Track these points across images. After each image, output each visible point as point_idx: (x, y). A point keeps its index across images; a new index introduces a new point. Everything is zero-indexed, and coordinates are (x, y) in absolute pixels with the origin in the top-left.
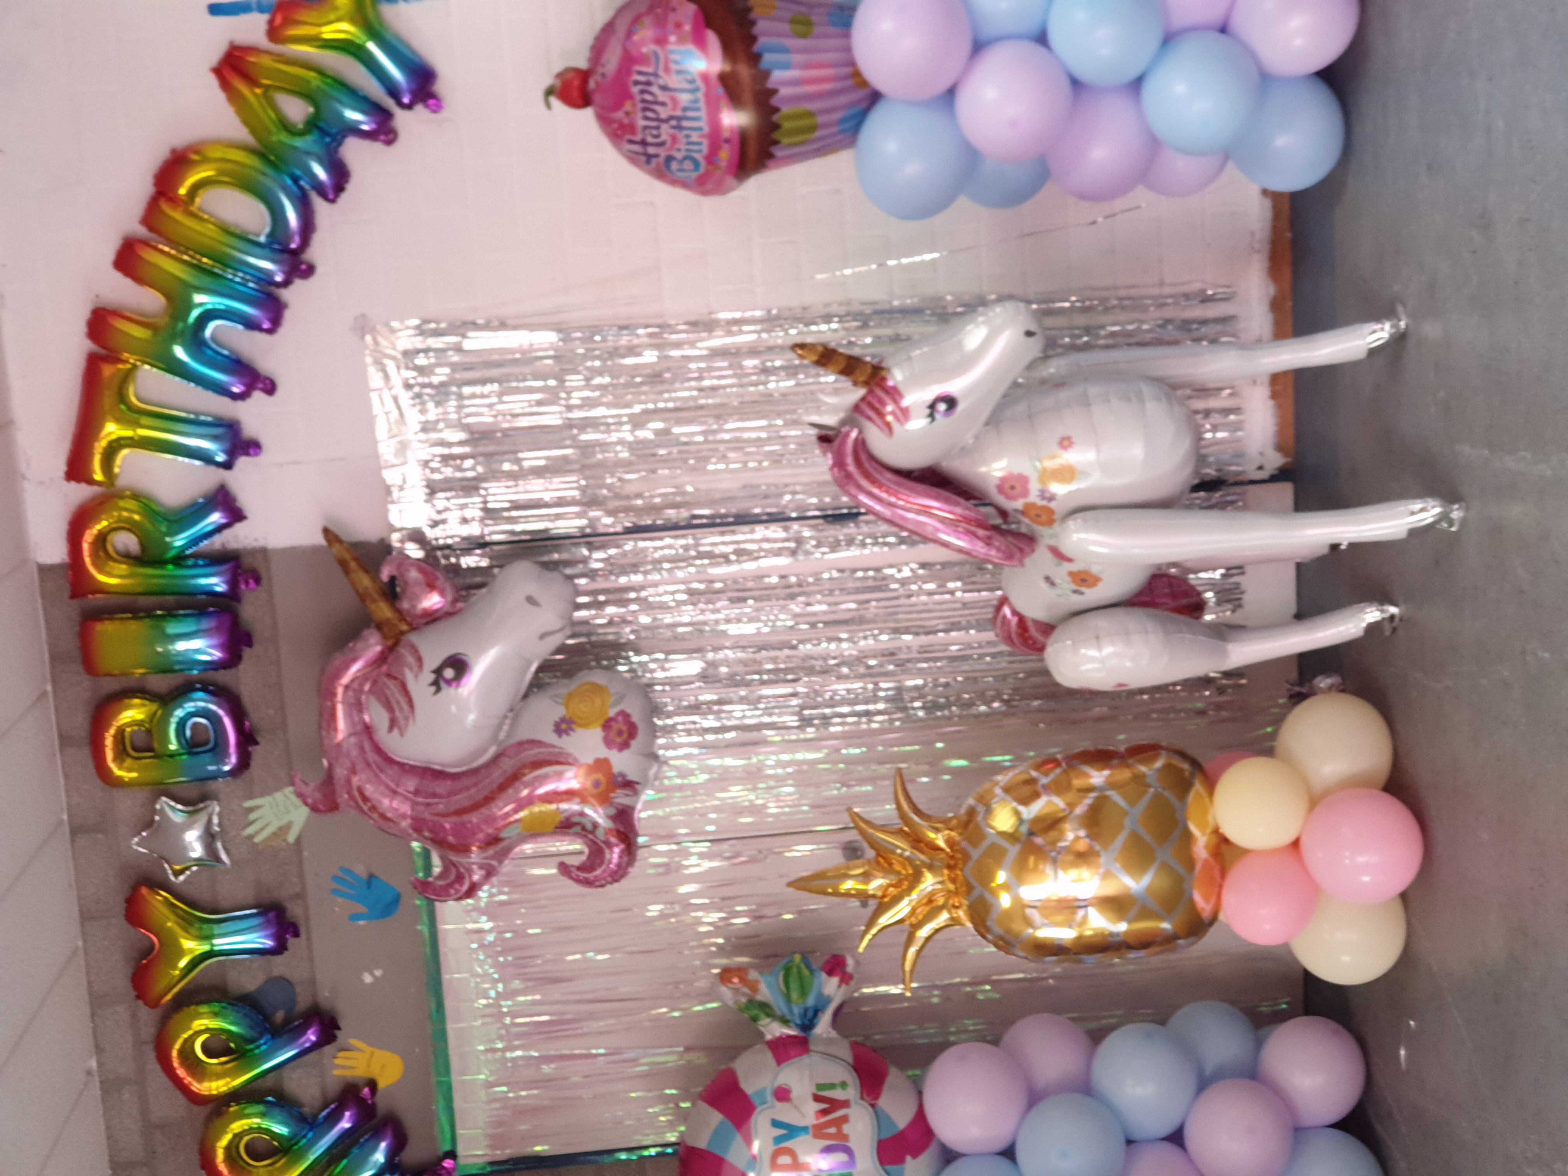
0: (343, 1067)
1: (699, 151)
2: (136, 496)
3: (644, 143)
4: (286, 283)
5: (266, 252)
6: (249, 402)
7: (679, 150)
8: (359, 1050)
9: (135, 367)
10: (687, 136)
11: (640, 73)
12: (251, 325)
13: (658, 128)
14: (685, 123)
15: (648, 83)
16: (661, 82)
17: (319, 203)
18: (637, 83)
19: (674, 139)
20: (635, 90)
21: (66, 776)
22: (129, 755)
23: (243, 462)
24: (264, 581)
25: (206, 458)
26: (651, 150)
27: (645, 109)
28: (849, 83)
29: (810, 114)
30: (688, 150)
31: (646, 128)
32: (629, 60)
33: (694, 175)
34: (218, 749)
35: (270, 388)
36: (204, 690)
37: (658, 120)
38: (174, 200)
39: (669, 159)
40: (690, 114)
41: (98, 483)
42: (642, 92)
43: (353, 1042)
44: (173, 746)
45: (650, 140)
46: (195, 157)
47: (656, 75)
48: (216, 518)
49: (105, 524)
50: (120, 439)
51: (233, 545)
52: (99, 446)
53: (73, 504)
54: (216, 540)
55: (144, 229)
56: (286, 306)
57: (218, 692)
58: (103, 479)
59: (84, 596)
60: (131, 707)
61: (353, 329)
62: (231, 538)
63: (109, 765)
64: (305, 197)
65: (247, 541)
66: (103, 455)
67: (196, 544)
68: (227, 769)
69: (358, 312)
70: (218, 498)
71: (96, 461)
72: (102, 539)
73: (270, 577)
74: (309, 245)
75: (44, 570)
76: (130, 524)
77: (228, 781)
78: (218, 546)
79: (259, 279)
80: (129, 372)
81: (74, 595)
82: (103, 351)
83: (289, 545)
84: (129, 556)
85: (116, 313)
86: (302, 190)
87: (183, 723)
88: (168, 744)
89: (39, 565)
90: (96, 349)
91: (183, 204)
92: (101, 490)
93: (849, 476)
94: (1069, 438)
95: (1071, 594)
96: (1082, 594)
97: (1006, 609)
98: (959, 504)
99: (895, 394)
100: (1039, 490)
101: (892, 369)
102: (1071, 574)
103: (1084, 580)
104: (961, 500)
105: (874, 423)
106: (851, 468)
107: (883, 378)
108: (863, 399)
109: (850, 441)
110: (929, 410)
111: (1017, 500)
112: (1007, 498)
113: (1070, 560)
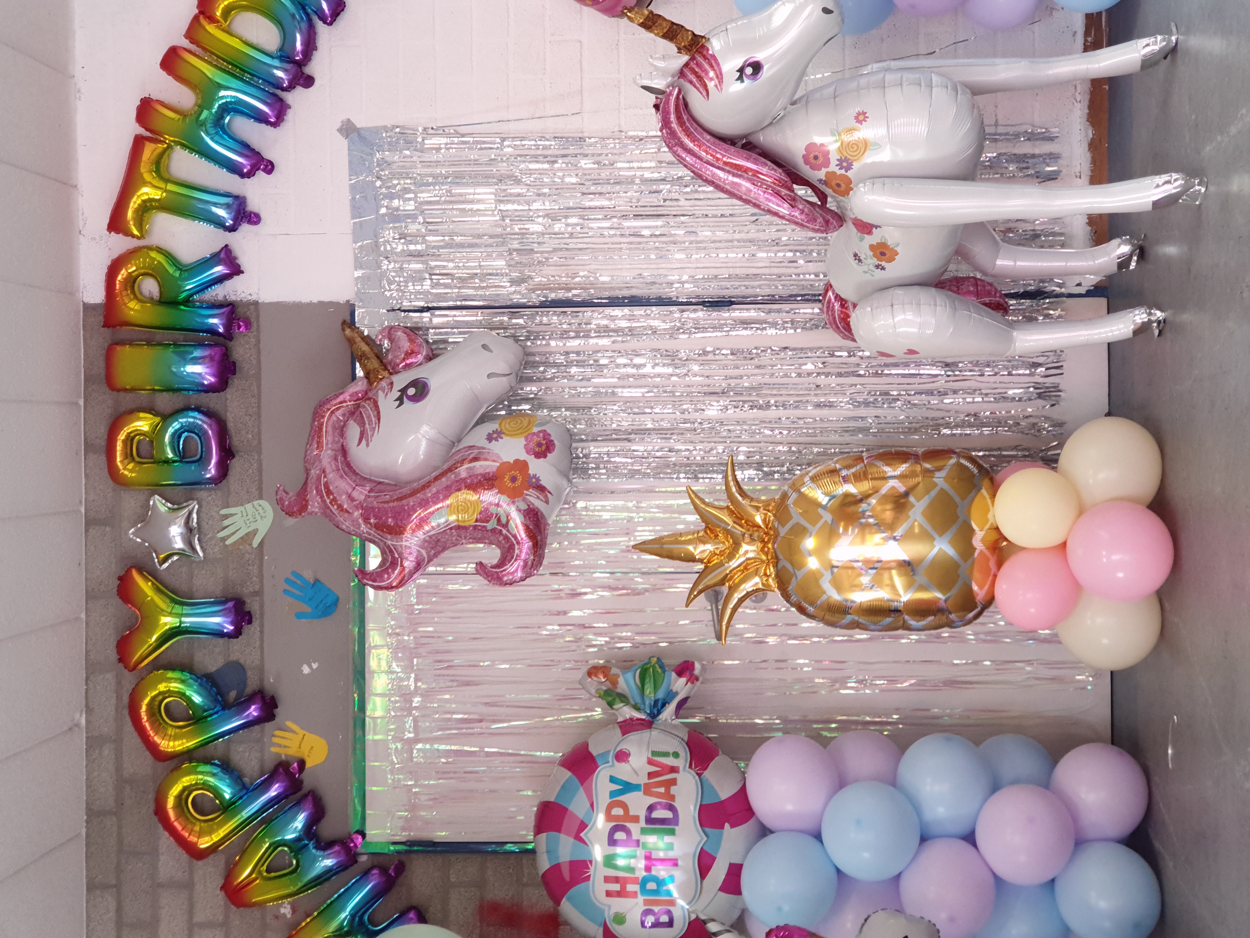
0: (280, 746)
2: (160, 250)
4: (291, 87)
5: (276, 63)
6: (254, 180)
8: (293, 732)
9: (169, 147)
12: (261, 118)
17: (320, 26)
21: (86, 476)
22: (133, 460)
23: (245, 228)
24: (254, 329)
25: (218, 223)
34: (203, 461)
35: (270, 168)
36: (198, 409)
38: (212, 19)
41: (133, 236)
43: (289, 724)
44: (170, 455)
48: (219, 269)
49: (134, 268)
50: (151, 200)
51: (233, 298)
52: (134, 203)
53: (115, 255)
54: (219, 292)
55: (187, 41)
56: (289, 107)
57: (208, 414)
58: (136, 232)
59: (114, 326)
60: (139, 419)
61: (340, 130)
62: (231, 292)
63: (117, 466)
64: (310, 20)
65: (243, 295)
66: (136, 211)
67: (202, 290)
68: (208, 476)
69: (344, 117)
70: (222, 255)
71: (130, 214)
72: (132, 282)
73: (258, 326)
74: (310, 60)
75: (88, 308)
76: (153, 269)
77: (210, 490)
78: (220, 298)
79: (270, 83)
80: (165, 150)
81: (106, 325)
82: (148, 134)
83: (276, 300)
84: (152, 299)
85: (158, 101)
86: (307, 15)
87: (177, 436)
88: (164, 452)
89: (84, 304)
90: (141, 131)
91: (218, 22)
92: (135, 243)
93: (673, 133)
94: (864, 113)
95: (874, 269)
96: (883, 268)
97: (830, 293)
98: (767, 165)
99: (713, 62)
100: (838, 160)
101: (711, 40)
102: (872, 247)
103: (883, 254)
104: (769, 163)
105: (695, 86)
106: (674, 125)
107: (703, 46)
108: (686, 65)
109: (673, 99)
110: (738, 74)
111: (820, 169)
112: (813, 168)
113: (870, 233)
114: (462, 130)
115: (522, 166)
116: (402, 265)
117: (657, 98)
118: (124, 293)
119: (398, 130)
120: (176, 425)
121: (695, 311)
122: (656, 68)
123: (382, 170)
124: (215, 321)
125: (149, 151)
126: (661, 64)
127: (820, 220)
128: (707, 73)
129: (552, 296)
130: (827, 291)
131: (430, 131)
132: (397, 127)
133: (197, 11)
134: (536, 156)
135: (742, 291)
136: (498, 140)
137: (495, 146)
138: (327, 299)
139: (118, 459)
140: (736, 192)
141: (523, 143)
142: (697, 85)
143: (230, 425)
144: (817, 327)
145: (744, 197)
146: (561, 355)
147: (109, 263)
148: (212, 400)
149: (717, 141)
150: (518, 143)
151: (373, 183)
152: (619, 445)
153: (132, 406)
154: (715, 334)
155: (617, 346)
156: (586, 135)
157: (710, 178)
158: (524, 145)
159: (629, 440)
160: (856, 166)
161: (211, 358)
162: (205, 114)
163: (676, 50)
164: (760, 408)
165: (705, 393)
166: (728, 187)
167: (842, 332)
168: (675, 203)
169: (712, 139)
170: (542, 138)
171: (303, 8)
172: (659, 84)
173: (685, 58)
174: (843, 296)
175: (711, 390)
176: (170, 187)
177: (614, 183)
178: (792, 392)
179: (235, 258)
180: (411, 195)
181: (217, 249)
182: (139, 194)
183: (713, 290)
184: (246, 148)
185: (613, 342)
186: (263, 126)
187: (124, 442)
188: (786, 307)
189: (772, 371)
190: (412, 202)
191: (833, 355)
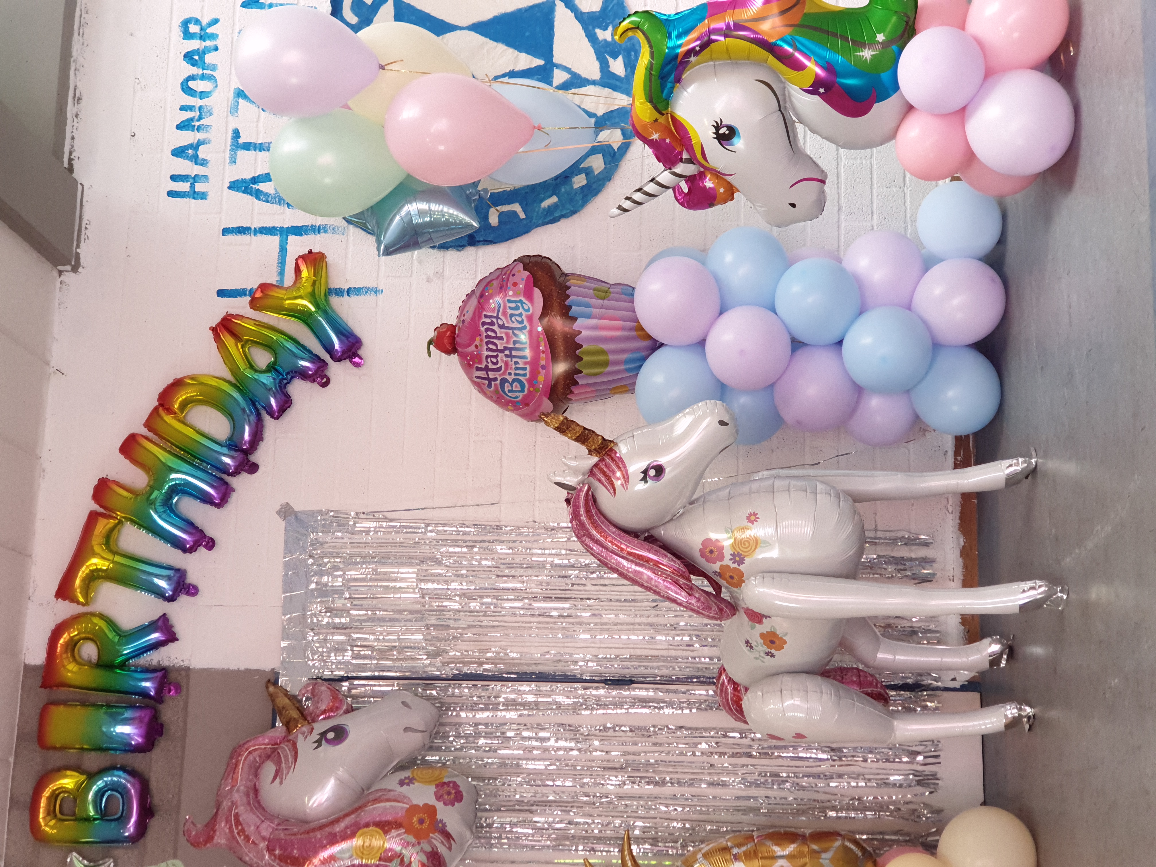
1: (525, 375)
2: (102, 616)
3: (487, 369)
4: (236, 472)
5: (225, 450)
6: (195, 555)
7: (510, 374)
9: (120, 522)
10: (516, 363)
11: (486, 316)
12: (206, 499)
13: (496, 357)
14: (514, 353)
15: (492, 324)
16: (501, 323)
17: (268, 420)
18: (484, 324)
19: (506, 364)
20: (483, 329)
21: (9, 831)
22: (55, 816)
23: (184, 599)
24: (184, 693)
25: (159, 593)
26: (491, 375)
27: (487, 343)
28: (634, 333)
29: (603, 352)
30: (516, 374)
31: (488, 357)
32: (481, 307)
33: (521, 395)
34: (123, 819)
35: (211, 544)
36: (123, 769)
37: (497, 350)
38: (169, 411)
39: (504, 381)
40: (517, 346)
41: (78, 602)
42: (487, 330)
44: (92, 813)
45: (491, 366)
46: (190, 381)
47: (497, 317)
48: (156, 636)
49: (76, 633)
50: (98, 570)
51: (165, 663)
52: (83, 572)
53: (59, 620)
54: (154, 658)
55: (146, 429)
56: (233, 490)
57: (132, 773)
58: (81, 600)
59: (51, 687)
60: (65, 777)
61: (278, 513)
62: (165, 658)
63: (39, 822)
64: (258, 415)
65: (176, 661)
66: (83, 580)
67: (138, 655)
68: (127, 834)
69: (284, 501)
70: (160, 623)
71: (78, 582)
72: (72, 645)
73: (188, 690)
74: (256, 449)
75: (28, 669)
76: (93, 634)
77: (127, 848)
78: (155, 663)
79: (218, 469)
80: (116, 525)
81: (44, 686)
82: (102, 510)
83: (206, 667)
84: (90, 661)
85: (114, 482)
86: (257, 410)
87: (100, 794)
88: (86, 809)
89: (26, 666)
90: (96, 508)
91: (175, 413)
92: (80, 609)
93: (582, 525)
94: (755, 514)
95: (764, 656)
96: (773, 656)
97: (724, 677)
98: (666, 556)
99: (620, 463)
100: (731, 555)
101: (619, 444)
102: (762, 635)
103: (772, 642)
104: (669, 555)
105: (603, 484)
106: (583, 518)
107: (611, 450)
108: (596, 465)
109: (583, 495)
110: (643, 475)
111: (715, 563)
112: (708, 561)
113: (760, 622)
114: (390, 515)
115: (443, 549)
116: (326, 636)
117: (568, 493)
118: (64, 656)
119: (332, 514)
120: (100, 783)
121: (597, 688)
122: (569, 467)
123: (315, 549)
124: (147, 684)
125: (102, 526)
126: (573, 464)
127: (714, 608)
128: (614, 473)
129: (466, 670)
130: (720, 674)
131: (362, 516)
132: (332, 511)
133: (157, 404)
134: (456, 541)
135: (642, 671)
136: (423, 525)
137: (420, 531)
138: (253, 666)
139: (41, 816)
140: (638, 579)
141: (446, 529)
142: (605, 483)
143: (153, 784)
144: (711, 708)
145: (645, 584)
146: (471, 726)
147: (53, 627)
148: (137, 761)
149: (622, 534)
150: (441, 528)
151: (305, 560)
152: (522, 816)
153: (58, 764)
154: (615, 711)
155: (523, 720)
156: (502, 523)
157: (614, 566)
158: (446, 531)
159: (531, 812)
160: (747, 560)
161: (141, 720)
162: (156, 493)
163: (587, 452)
164: (657, 784)
165: (604, 768)
166: (631, 575)
167: (735, 714)
168: (581, 588)
169: (618, 532)
170: (463, 525)
171: (254, 404)
172: (571, 480)
173: (595, 459)
174: (736, 679)
175: (610, 765)
176: (117, 559)
177: (527, 568)
178: (686, 770)
179: (172, 626)
180: (340, 573)
181: (155, 617)
182: (87, 564)
183: (616, 669)
184: (190, 526)
185: (520, 715)
186: (208, 506)
187: (49, 799)
188: (682, 688)
189: (669, 749)
190: (340, 579)
191: (725, 736)
